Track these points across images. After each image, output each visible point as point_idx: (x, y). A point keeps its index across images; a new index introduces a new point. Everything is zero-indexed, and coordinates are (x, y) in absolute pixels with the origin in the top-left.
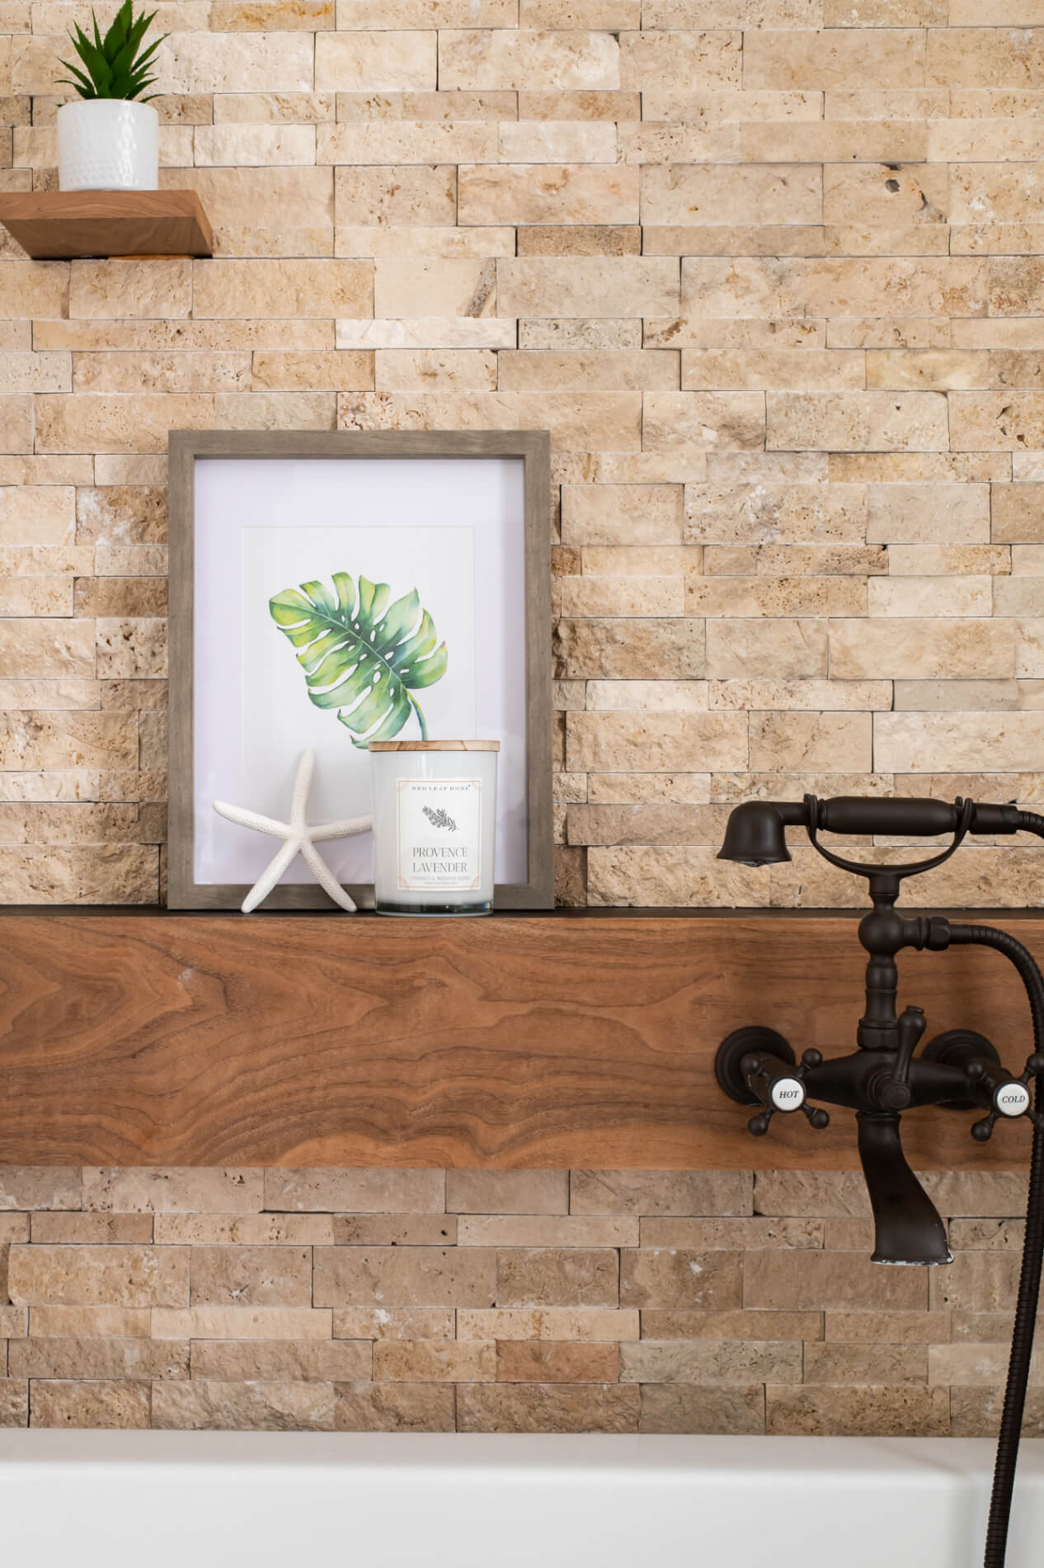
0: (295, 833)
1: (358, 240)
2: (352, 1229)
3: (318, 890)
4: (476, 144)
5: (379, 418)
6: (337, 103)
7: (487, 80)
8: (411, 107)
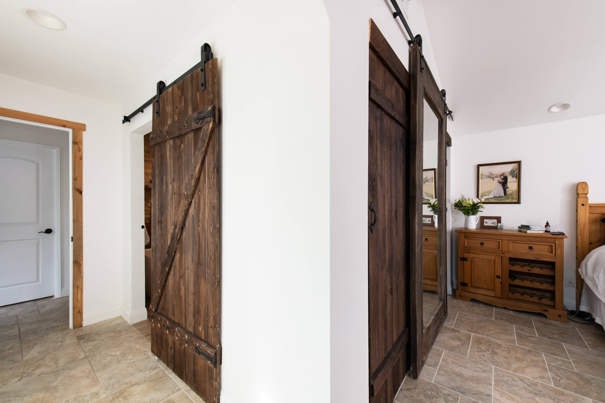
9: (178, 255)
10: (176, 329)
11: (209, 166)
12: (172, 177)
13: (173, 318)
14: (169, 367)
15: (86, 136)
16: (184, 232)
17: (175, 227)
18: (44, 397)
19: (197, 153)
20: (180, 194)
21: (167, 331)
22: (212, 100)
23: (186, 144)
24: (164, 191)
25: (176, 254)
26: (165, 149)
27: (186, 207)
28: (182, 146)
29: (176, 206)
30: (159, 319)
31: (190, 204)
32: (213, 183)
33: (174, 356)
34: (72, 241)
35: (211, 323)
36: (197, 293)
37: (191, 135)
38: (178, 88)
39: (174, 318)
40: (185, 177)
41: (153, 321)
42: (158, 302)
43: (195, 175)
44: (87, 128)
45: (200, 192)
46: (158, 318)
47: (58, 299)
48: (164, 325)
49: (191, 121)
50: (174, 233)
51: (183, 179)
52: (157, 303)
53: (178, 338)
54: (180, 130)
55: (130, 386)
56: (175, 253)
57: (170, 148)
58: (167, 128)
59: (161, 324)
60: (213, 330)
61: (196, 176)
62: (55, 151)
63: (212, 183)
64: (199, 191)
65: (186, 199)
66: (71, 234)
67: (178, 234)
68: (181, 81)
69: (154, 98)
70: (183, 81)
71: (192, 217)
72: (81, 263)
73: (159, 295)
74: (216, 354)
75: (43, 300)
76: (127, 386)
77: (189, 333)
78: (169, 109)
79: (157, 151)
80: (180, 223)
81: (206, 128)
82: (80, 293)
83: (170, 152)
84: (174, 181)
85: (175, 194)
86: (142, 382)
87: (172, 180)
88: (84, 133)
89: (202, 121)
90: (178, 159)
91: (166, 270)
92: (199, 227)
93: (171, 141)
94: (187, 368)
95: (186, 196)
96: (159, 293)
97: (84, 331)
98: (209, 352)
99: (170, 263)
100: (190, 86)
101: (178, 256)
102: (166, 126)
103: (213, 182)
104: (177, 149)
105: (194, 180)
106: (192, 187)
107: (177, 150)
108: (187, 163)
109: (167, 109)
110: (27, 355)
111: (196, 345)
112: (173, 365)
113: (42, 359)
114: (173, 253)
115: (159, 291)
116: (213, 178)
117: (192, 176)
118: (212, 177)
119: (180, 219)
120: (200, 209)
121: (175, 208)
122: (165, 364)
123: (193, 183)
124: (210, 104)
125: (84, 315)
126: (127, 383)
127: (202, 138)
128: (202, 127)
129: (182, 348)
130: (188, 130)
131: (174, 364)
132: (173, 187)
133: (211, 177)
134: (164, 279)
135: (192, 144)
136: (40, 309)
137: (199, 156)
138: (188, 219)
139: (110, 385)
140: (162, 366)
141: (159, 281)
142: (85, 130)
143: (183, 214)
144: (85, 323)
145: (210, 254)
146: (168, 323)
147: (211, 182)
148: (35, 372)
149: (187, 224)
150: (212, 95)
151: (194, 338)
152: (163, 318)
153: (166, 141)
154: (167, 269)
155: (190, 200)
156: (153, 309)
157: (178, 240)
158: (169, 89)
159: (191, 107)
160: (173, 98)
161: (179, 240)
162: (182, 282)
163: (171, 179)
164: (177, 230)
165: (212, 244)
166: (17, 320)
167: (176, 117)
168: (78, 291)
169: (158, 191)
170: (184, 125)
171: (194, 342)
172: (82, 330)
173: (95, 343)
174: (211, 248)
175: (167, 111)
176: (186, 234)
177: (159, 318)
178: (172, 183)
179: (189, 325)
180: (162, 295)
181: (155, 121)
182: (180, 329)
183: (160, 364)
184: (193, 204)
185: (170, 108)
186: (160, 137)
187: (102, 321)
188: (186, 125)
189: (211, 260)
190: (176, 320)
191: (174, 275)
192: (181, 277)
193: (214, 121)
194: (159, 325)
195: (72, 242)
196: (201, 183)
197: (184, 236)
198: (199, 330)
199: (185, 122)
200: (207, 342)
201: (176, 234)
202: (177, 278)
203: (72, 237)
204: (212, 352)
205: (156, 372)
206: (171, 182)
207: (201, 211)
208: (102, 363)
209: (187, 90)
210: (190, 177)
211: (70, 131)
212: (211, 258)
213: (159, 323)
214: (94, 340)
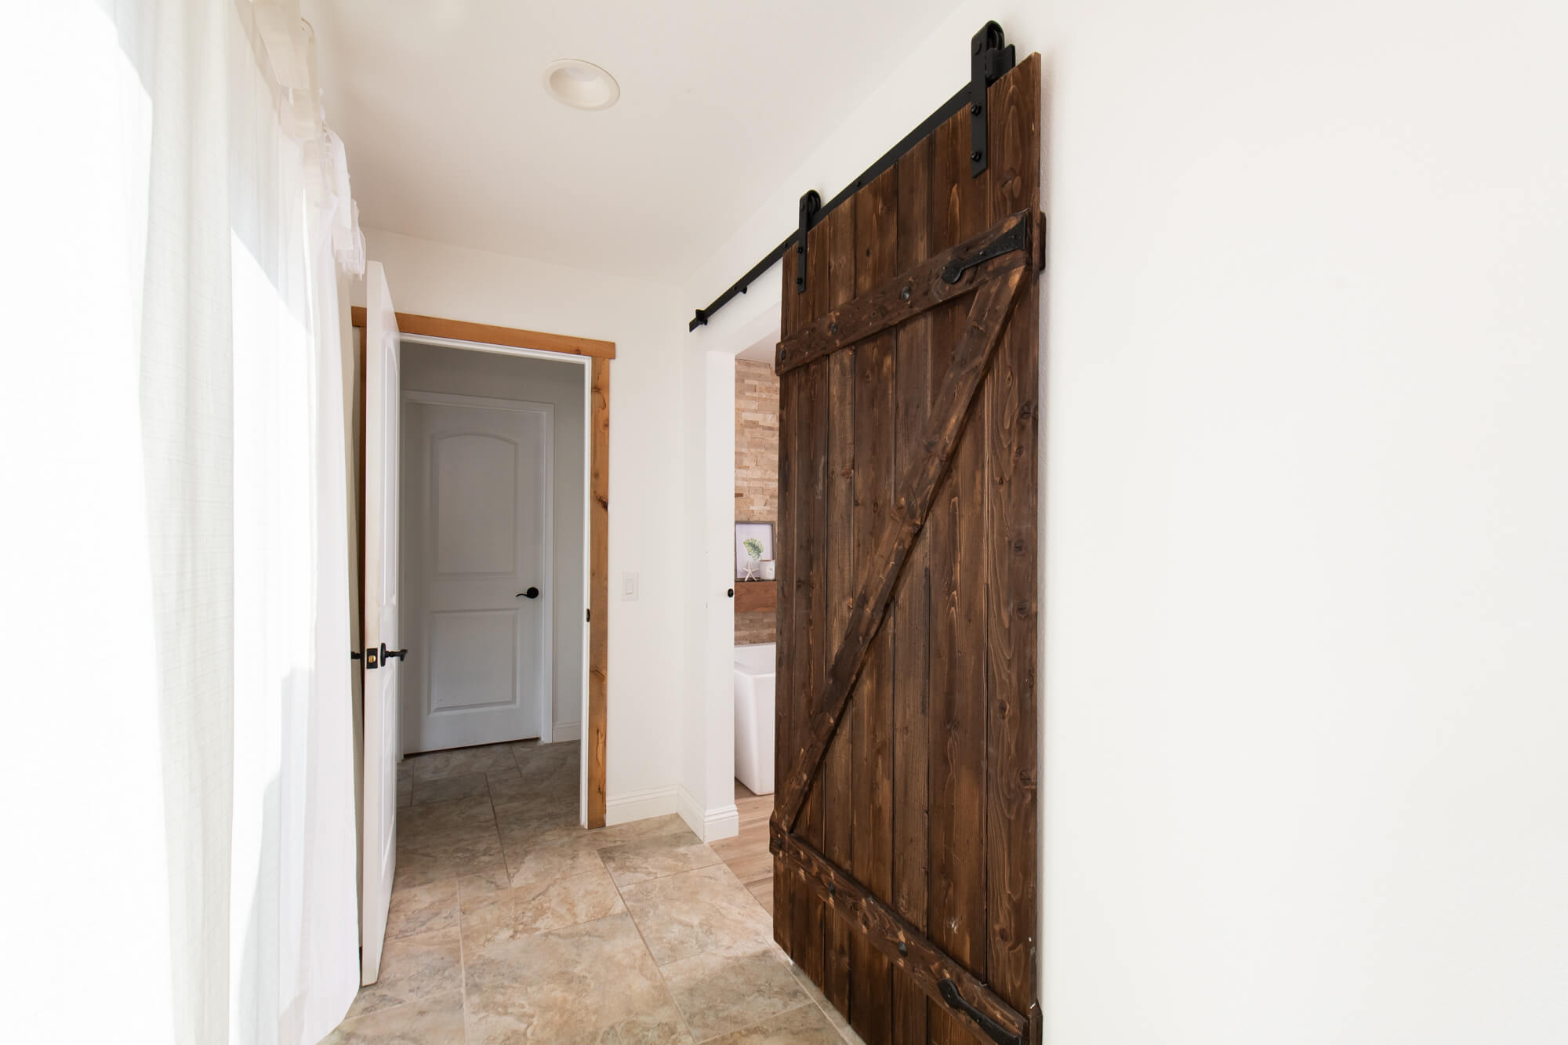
0: (750, 571)
1: (752, 496)
2: (751, 621)
3: (752, 578)
4: (766, 485)
5: (755, 519)
6: (750, 479)
7: (767, 477)
8: (758, 480)
9: (868, 682)
10: (863, 900)
11: (998, 412)
12: (849, 454)
13: (847, 865)
14: (833, 1004)
15: (618, 371)
16: (892, 618)
17: (862, 601)
18: (565, 1000)
19: (951, 376)
20: (876, 504)
21: (831, 899)
22: (1016, 195)
23: (903, 354)
24: (820, 497)
25: (860, 680)
26: (826, 378)
27: (902, 542)
28: (888, 361)
29: (861, 539)
30: (802, 858)
31: (917, 534)
32: (1015, 468)
33: (850, 975)
34: (588, 620)
35: (1002, 921)
36: (940, 810)
37: (924, 327)
38: (875, 195)
39: (852, 866)
40: (898, 455)
41: (781, 855)
42: (798, 807)
43: (940, 446)
44: (619, 350)
45: (956, 498)
46: (799, 853)
47: (547, 745)
48: (818, 878)
49: (929, 280)
50: (856, 619)
51: (888, 460)
52: (797, 810)
53: (868, 929)
54: (883, 316)
55: (743, 1032)
56: (859, 675)
57: (843, 373)
58: (837, 317)
59: (810, 873)
60: (1010, 949)
61: (945, 447)
62: (545, 413)
63: (1012, 465)
64: (954, 494)
65: (904, 519)
66: (587, 605)
67: (872, 621)
68: (888, 170)
69: (786, 245)
70: (895, 167)
71: (924, 573)
72: (603, 673)
73: (802, 790)
74: (1026, 1030)
75: (522, 744)
76: (738, 1029)
77: (911, 928)
78: (841, 261)
79: (795, 388)
80: (880, 589)
81: (994, 290)
82: (601, 745)
83: (843, 385)
84: (853, 468)
85: (857, 504)
86: (770, 1030)
87: (848, 465)
88: (613, 364)
89: (976, 272)
90: (872, 403)
91: (830, 723)
92: (953, 604)
93: (847, 356)
94: (899, 1031)
95: (905, 510)
96: (803, 783)
97: (612, 839)
98: (999, 1016)
99: (840, 705)
100: (922, 176)
101: (867, 687)
102: (832, 314)
103: (1016, 462)
104: (868, 372)
105: (937, 461)
106: (930, 483)
107: (868, 377)
108: (906, 412)
109: (833, 263)
110: (516, 876)
111: (943, 976)
112: (847, 1002)
113: (543, 893)
114: (854, 678)
115: (802, 778)
116: (1015, 448)
117: (929, 447)
118: (1010, 446)
119: (881, 579)
120: (955, 549)
121: (859, 545)
122: (818, 989)
123: (933, 469)
124: (1009, 211)
125: (608, 798)
126: (734, 1021)
127: (975, 324)
128: (975, 291)
129: (881, 963)
130: (917, 309)
131: (849, 1000)
132: (851, 486)
133: (1005, 446)
134: (822, 746)
135: (926, 350)
136: (520, 766)
137: (961, 383)
138: (908, 579)
139: (697, 1014)
140: (812, 994)
141: (802, 750)
142: (614, 358)
143: (892, 563)
144: (611, 820)
145: (999, 697)
146: (832, 875)
147: (1009, 464)
148: (537, 925)
149: (903, 596)
150: (1018, 179)
151: (934, 951)
152: (817, 857)
153: (828, 356)
154: (832, 721)
155: (918, 522)
156: (784, 822)
157: (873, 639)
158: (842, 205)
159: (925, 239)
160: (856, 227)
161: (875, 642)
162: (880, 765)
163: (844, 463)
164: (868, 610)
165: (1009, 666)
166: (486, 784)
167: (865, 279)
168: (598, 739)
169: (799, 498)
170: (901, 297)
171: (933, 964)
172: (605, 835)
173: (640, 876)
174: (1004, 677)
175: (832, 269)
176: (900, 626)
177: (802, 853)
178: (845, 475)
179: (909, 902)
180: (810, 789)
181: (792, 308)
182: (876, 904)
183: (804, 983)
184: (928, 535)
185: (844, 258)
186: (809, 347)
187: (641, 819)
188: (907, 296)
189: (1004, 718)
190: (861, 874)
191: (852, 740)
192: (879, 752)
193: (1029, 264)
194: (802, 872)
195: (589, 623)
196: (960, 470)
197: (890, 631)
198: (950, 929)
199: (904, 289)
200: (983, 978)
201: (865, 621)
202: (865, 750)
203: (588, 611)
204: (1013, 1023)
205: (799, 1006)
206: (843, 471)
207: (962, 555)
208: (665, 940)
209: (912, 191)
210: (923, 451)
211: (587, 361)
212: (1003, 709)
213: (803, 869)
214: (635, 869)
